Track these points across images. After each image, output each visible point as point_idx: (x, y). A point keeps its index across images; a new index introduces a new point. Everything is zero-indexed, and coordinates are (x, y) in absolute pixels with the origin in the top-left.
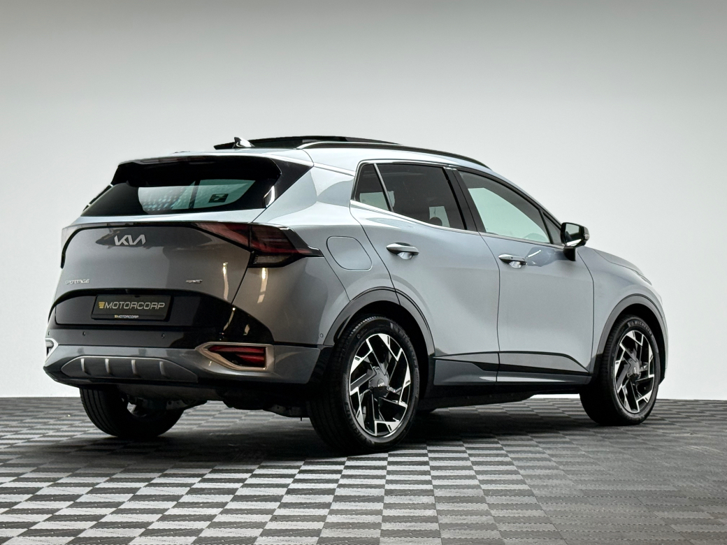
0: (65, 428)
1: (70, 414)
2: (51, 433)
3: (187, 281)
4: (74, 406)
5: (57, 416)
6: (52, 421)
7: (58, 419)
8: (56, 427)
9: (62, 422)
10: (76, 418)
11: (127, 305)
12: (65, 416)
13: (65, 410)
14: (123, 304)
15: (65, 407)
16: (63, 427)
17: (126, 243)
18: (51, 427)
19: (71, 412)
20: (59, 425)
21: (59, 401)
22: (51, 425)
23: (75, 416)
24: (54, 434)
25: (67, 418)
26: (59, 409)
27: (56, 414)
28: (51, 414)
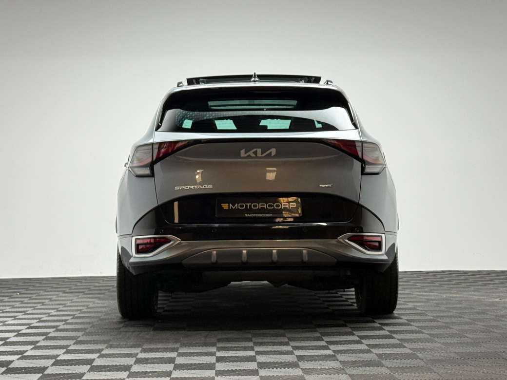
0: (17, 304)
1: (19, 292)
2: (8, 309)
3: (320, 186)
4: (20, 286)
5: (9, 294)
6: (6, 299)
7: (11, 297)
8: (11, 304)
9: (13, 300)
10: (24, 296)
11: (255, 206)
12: (15, 294)
13: (14, 289)
14: (250, 206)
15: (13, 287)
16: (16, 303)
17: (253, 155)
18: (7, 304)
19: (19, 290)
20: (12, 302)
21: (7, 281)
22: (5, 302)
23: (23, 294)
24: (10, 310)
25: (17, 296)
26: (9, 288)
27: (8, 293)
28: (4, 293)
